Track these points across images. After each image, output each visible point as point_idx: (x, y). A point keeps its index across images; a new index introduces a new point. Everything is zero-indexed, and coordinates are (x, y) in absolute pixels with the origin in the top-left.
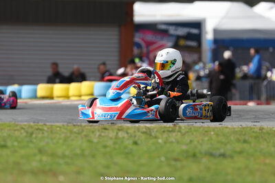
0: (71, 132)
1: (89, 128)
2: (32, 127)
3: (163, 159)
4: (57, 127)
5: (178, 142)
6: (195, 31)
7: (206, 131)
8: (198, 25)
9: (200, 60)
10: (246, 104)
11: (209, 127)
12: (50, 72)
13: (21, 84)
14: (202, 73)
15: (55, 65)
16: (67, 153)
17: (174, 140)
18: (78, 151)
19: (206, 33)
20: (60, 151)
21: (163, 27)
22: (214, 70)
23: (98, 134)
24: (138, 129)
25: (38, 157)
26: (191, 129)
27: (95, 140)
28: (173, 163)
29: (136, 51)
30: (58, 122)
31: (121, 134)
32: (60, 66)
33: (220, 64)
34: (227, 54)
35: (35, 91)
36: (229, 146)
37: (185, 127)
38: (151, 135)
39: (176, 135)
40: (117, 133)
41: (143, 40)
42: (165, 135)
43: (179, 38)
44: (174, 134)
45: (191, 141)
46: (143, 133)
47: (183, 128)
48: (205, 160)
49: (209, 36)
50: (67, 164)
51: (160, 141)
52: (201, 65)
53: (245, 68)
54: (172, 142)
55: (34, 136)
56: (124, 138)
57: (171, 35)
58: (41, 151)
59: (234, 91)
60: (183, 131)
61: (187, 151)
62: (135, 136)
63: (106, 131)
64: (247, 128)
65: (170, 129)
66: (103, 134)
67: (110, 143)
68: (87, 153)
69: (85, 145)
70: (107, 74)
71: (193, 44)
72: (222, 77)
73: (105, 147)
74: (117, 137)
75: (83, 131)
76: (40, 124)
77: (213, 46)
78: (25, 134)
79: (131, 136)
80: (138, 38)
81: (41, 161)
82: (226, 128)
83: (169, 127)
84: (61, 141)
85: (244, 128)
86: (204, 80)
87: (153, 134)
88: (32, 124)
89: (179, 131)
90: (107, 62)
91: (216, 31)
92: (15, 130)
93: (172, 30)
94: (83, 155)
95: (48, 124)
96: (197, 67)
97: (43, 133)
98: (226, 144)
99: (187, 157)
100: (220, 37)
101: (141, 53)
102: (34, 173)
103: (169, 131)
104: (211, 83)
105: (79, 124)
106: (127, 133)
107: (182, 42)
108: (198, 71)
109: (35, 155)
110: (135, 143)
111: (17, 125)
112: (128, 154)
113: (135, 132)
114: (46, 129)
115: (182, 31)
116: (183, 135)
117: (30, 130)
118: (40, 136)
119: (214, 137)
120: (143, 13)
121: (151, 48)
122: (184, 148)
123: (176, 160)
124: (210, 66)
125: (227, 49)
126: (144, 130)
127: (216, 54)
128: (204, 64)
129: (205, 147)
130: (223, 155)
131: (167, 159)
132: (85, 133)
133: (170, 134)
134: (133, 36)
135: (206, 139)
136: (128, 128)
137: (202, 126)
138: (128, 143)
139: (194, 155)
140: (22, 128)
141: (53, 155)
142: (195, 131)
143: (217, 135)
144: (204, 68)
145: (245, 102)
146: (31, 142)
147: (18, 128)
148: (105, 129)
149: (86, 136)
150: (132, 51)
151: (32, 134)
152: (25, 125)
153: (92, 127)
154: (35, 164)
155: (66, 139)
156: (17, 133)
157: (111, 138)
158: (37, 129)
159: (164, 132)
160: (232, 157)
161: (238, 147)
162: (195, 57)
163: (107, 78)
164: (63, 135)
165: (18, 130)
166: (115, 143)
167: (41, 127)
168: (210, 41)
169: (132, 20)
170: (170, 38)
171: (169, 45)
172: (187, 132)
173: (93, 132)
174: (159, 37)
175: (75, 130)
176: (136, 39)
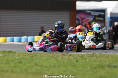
0: (49, 56)
1: (57, 55)
3: (89, 68)
4: (43, 54)
5: (95, 61)
6: (102, 14)
7: (107, 56)
8: (104, 11)
9: (104, 26)
11: (108, 55)
13: (28, 36)
14: (105, 32)
15: (42, 28)
16: (48, 65)
17: (93, 60)
18: (52, 65)
19: (107, 14)
20: (44, 65)
21: (89, 12)
22: (111, 30)
23: (61, 57)
24: (78, 55)
25: (35, 67)
26: (101, 55)
27: (60, 60)
28: (93, 70)
29: (77, 22)
31: (71, 57)
32: (44, 28)
33: (113, 28)
34: (116, 24)
35: (34, 39)
36: (117, 63)
37: (98, 55)
38: (83, 58)
39: (95, 58)
41: (80, 17)
42: (90, 58)
43: (95, 16)
44: (94, 57)
45: (101, 61)
46: (80, 57)
47: (97, 55)
48: (107, 69)
49: (108, 16)
50: (48, 70)
51: (88, 60)
52: (105, 28)
54: (93, 61)
55: (33, 58)
56: (72, 59)
57: (92, 15)
58: (36, 64)
60: (97, 56)
61: (99, 65)
62: (77, 58)
65: (92, 55)
66: (63, 57)
67: (66, 61)
68: (56, 65)
69: (55, 62)
71: (102, 19)
72: (114, 33)
73: (64, 63)
74: (69, 59)
75: (54, 56)
77: (110, 20)
78: (29, 57)
79: (75, 58)
81: (36, 69)
82: (116, 55)
83: (92, 54)
84: (45, 60)
86: (106, 34)
87: (85, 57)
89: (96, 56)
91: (111, 14)
92: (25, 55)
93: (93, 13)
94: (54, 66)
96: (103, 29)
97: (37, 57)
98: (116, 62)
99: (99, 67)
100: (113, 16)
101: (79, 23)
102: (34, 74)
103: (91, 56)
104: (109, 36)
106: (73, 57)
107: (97, 18)
108: (103, 31)
109: (34, 66)
110: (77, 61)
111: (26, 53)
112: (74, 66)
113: (77, 56)
114: (38, 55)
115: (97, 14)
116: (97, 58)
117: (32, 55)
118: (36, 58)
119: (111, 59)
120: (80, 5)
121: (83, 21)
122: (98, 63)
123: (94, 68)
124: (109, 28)
125: (116, 21)
126: (81, 56)
127: (112, 23)
128: (106, 28)
129: (107, 63)
130: (115, 67)
131: (91, 68)
132: (55, 57)
133: (92, 57)
135: (107, 59)
136: (74, 55)
137: (105, 54)
138: (74, 61)
139: (102, 67)
140: (28, 55)
141: (42, 66)
142: (102, 56)
143: (112, 58)
144: (106, 29)
146: (32, 60)
147: (27, 54)
148: (64, 55)
149: (56, 58)
150: (76, 22)
151: (32, 57)
153: (58, 54)
154: (34, 70)
155: (47, 59)
156: (26, 57)
157: (66, 59)
158: (35, 55)
159: (89, 56)
164: (46, 58)
165: (27, 55)
166: (68, 61)
167: (36, 54)
168: (109, 18)
169: (75, 9)
170: (92, 17)
171: (92, 19)
172: (99, 57)
173: (59, 56)
174: (87, 16)
175: (51, 55)
176: (77, 17)
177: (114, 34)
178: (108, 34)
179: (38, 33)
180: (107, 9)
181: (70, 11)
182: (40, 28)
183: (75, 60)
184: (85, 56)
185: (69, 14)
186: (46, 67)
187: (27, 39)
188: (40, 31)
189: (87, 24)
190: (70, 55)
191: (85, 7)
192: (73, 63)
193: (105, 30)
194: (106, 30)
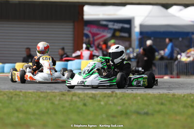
0: (40, 97)
1: (52, 94)
2: (11, 93)
3: (104, 116)
4: (29, 93)
5: (115, 104)
6: (127, 26)
7: (135, 97)
8: (129, 21)
9: (130, 46)
10: (163, 78)
11: (136, 94)
12: (24, 55)
13: (4, 63)
14: (132, 56)
15: (28, 49)
16: (37, 111)
17: (111, 102)
18: (44, 110)
19: (135, 27)
20: (31, 110)
21: (104, 23)
23: (58, 98)
24: (87, 95)
25: (16, 114)
26: (123, 95)
27: (56, 103)
28: (111, 119)
30: (30, 89)
31: (74, 98)
32: (32, 50)
33: (144, 49)
34: (149, 42)
36: (150, 107)
37: (120, 94)
38: (95, 99)
39: (114, 99)
40: (72, 97)
41: (90, 32)
42: (106, 99)
43: (115, 30)
44: (112, 99)
45: (124, 104)
46: (90, 97)
47: (118, 94)
48: (134, 117)
49: (136, 29)
50: (37, 119)
51: (102, 103)
52: (131, 49)
53: (162, 52)
54: (110, 104)
55: (13, 99)
56: (76, 101)
57: (110, 29)
58: (18, 110)
59: (154, 68)
60: (118, 97)
61: (121, 111)
62: (84, 100)
63: (64, 96)
64: (163, 94)
65: (109, 95)
66: (62, 98)
67: (67, 104)
68: (50, 111)
69: (49, 106)
70: (65, 56)
71: (126, 35)
72: (146, 58)
73: (63, 107)
74: (71, 101)
75: (48, 96)
76: (18, 91)
77: (139, 37)
78: (6, 98)
79: (82, 100)
80: (86, 31)
81: (18, 117)
82: (149, 94)
83: (109, 94)
84: (32, 103)
85: (161, 94)
86: (133, 60)
87: (97, 98)
88: (11, 90)
89: (116, 96)
90: (65, 48)
91: (141, 26)
93: (111, 25)
94: (48, 113)
95: (23, 91)
96: (128, 51)
97: (19, 98)
98: (148, 106)
99: (121, 115)
100: (145, 30)
101: (89, 41)
102: (13, 125)
103: (109, 96)
104: (138, 62)
105: (45, 91)
106: (79, 97)
107: (118, 34)
108: (129, 54)
109: (14, 113)
110: (85, 105)
112: (79, 112)
113: (84, 97)
114: (21, 94)
115: (118, 26)
116: (118, 99)
117: (10, 95)
118: (17, 99)
119: (140, 101)
120: (90, 13)
121: (96, 38)
122: (119, 108)
123: (113, 116)
124: (137, 50)
125: (149, 39)
126: (91, 95)
127: (142, 42)
128: (133, 49)
129: (134, 108)
130: (147, 114)
131: (107, 116)
132: (49, 97)
134: (83, 30)
135: (135, 102)
136: (80, 94)
137: (132, 93)
139: (126, 114)
140: (5, 94)
141: (27, 113)
143: (143, 99)
144: (133, 52)
145: (162, 76)
146: (11, 103)
147: (2, 93)
148: (64, 94)
149: (50, 99)
150: (83, 40)
151: (12, 98)
152: (7, 92)
153: (54, 94)
154: (14, 119)
155: (35, 102)
157: (68, 101)
158: (16, 94)
159: (105, 97)
160: (153, 115)
161: (157, 108)
162: (127, 44)
163: (64, 59)
164: (33, 99)
166: (70, 105)
167: (18, 93)
168: (137, 32)
169: (83, 18)
170: (109, 31)
171: (109, 35)
172: (121, 97)
173: (55, 97)
174: (101, 30)
175: (42, 95)
176: (86, 32)
177: (146, 60)
178: (136, 60)
179: (22, 59)
180: (134, 18)
181: (74, 22)
182: (24, 50)
183: (81, 103)
184: (99, 95)
185: (72, 27)
186: (34, 114)
187: (3, 68)
188: (25, 55)
189: (102, 43)
190: (74, 95)
191: (98, 15)
192: (78, 108)
193: (130, 52)
194: (133, 54)
